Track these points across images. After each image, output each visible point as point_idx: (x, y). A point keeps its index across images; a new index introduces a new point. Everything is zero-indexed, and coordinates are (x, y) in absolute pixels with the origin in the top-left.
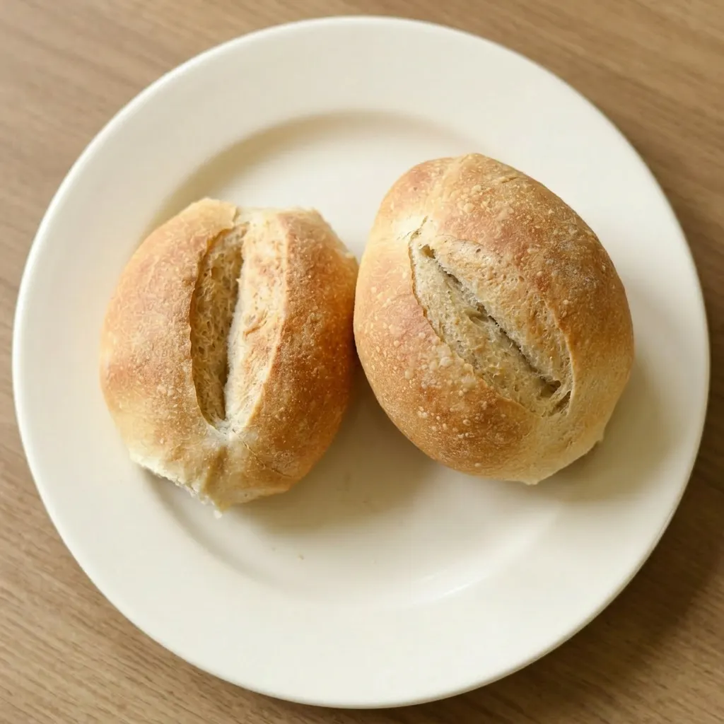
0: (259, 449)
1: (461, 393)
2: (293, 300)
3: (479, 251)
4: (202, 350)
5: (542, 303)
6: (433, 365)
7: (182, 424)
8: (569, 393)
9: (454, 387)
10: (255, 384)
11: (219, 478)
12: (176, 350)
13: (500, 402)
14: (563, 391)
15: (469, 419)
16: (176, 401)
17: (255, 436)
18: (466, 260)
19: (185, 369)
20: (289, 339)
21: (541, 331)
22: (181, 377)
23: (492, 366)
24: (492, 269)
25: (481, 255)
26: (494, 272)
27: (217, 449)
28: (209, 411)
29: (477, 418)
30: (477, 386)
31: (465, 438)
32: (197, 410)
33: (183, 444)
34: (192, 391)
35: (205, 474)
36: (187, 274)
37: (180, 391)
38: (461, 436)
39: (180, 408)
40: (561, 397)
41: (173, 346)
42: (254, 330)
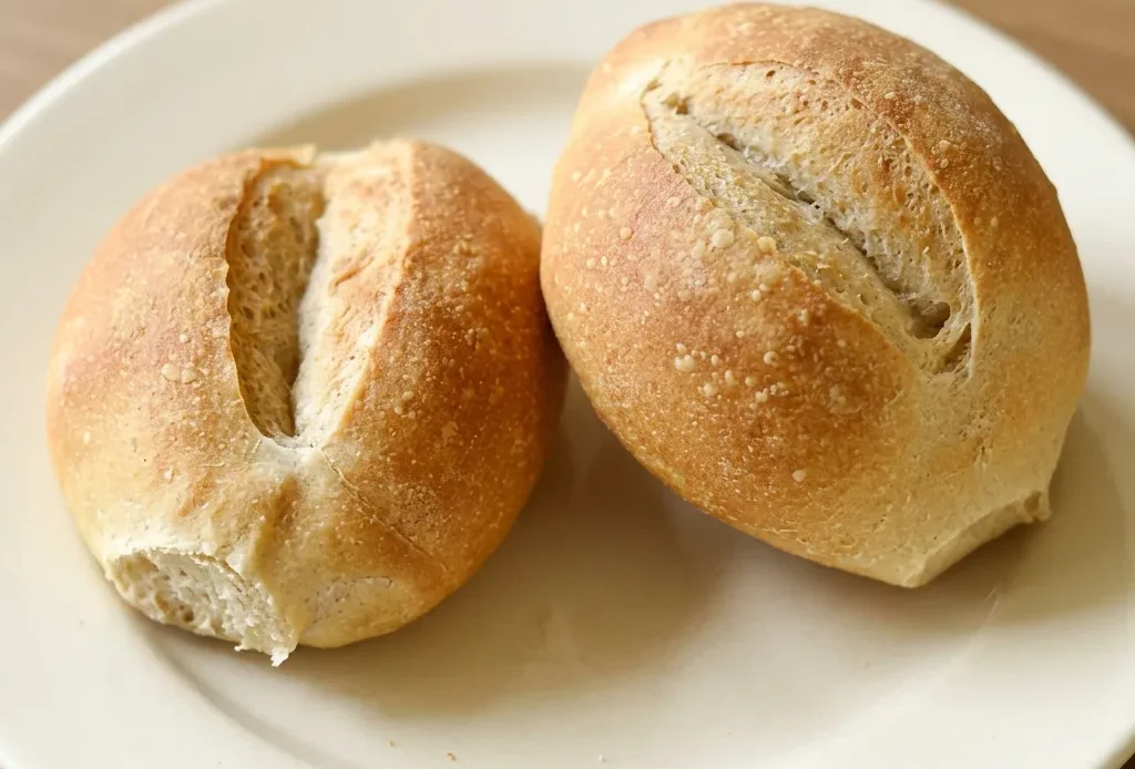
0: (362, 477)
1: (755, 294)
2: (425, 218)
3: (771, 74)
4: (249, 314)
5: (899, 143)
6: (697, 249)
7: (207, 435)
8: (968, 329)
9: (743, 286)
10: (353, 358)
11: (283, 545)
12: (199, 302)
13: (834, 311)
14: (954, 327)
15: (777, 351)
16: (198, 392)
17: (355, 451)
18: (748, 94)
19: (216, 333)
20: (419, 275)
21: (902, 197)
22: (210, 348)
23: (812, 253)
24: (799, 95)
25: (776, 79)
26: (802, 99)
27: (279, 481)
28: (264, 417)
29: (791, 348)
30: (786, 279)
31: (772, 400)
32: (238, 405)
33: (209, 474)
34: (229, 370)
35: (254, 535)
36: (223, 194)
37: (205, 371)
38: (761, 396)
39: (206, 404)
40: (953, 339)
41: (193, 294)
42: (349, 276)
